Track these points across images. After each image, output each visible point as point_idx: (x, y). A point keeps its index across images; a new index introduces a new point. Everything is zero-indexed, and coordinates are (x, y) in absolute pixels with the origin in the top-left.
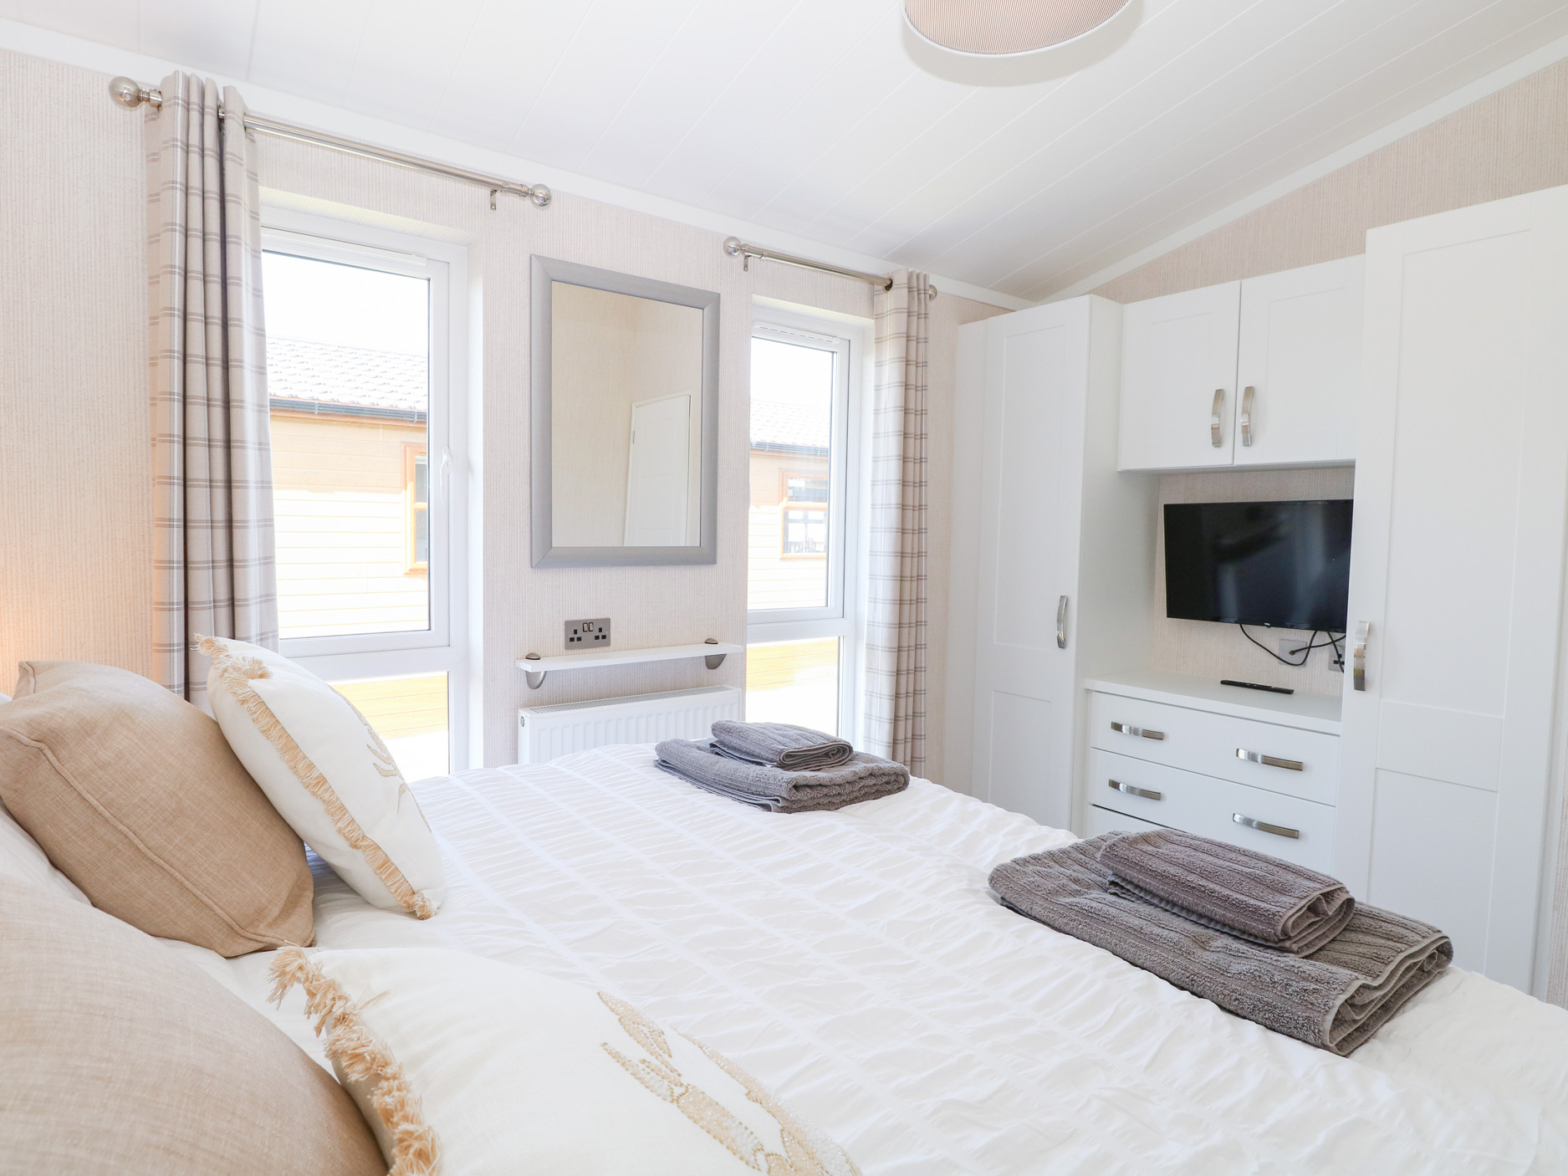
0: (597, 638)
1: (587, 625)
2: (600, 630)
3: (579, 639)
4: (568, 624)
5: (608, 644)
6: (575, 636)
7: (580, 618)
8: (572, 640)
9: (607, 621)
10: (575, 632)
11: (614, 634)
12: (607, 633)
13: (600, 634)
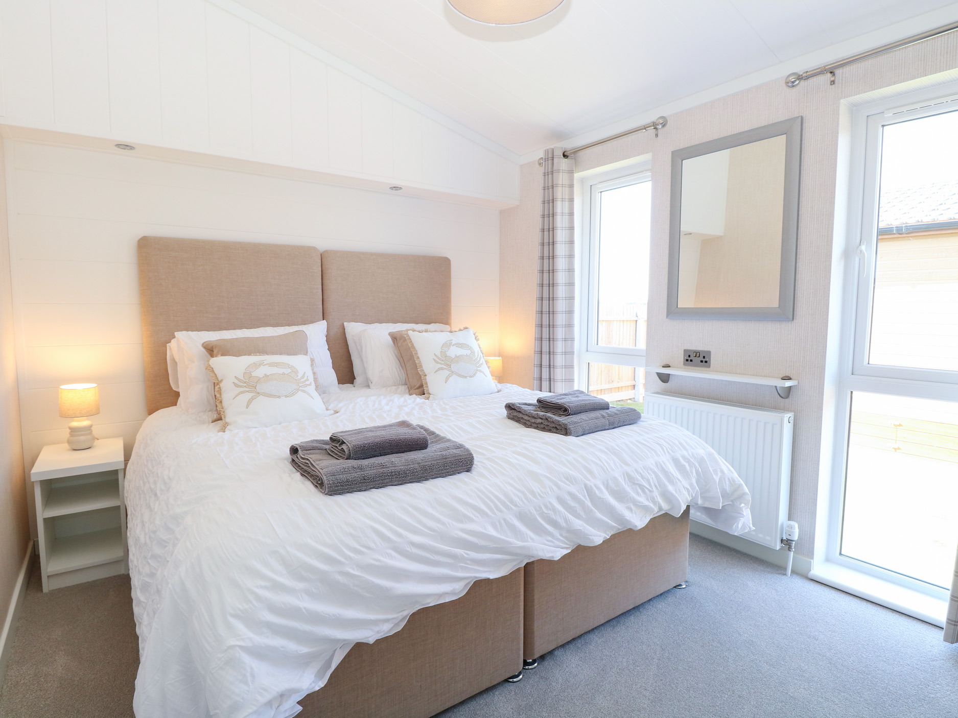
0: (702, 361)
1: (697, 354)
2: (704, 357)
3: (691, 361)
4: (685, 351)
5: (709, 367)
6: (689, 359)
7: (693, 349)
8: (687, 360)
9: (709, 353)
10: (689, 356)
11: (713, 360)
12: (707, 360)
13: (704, 360)
